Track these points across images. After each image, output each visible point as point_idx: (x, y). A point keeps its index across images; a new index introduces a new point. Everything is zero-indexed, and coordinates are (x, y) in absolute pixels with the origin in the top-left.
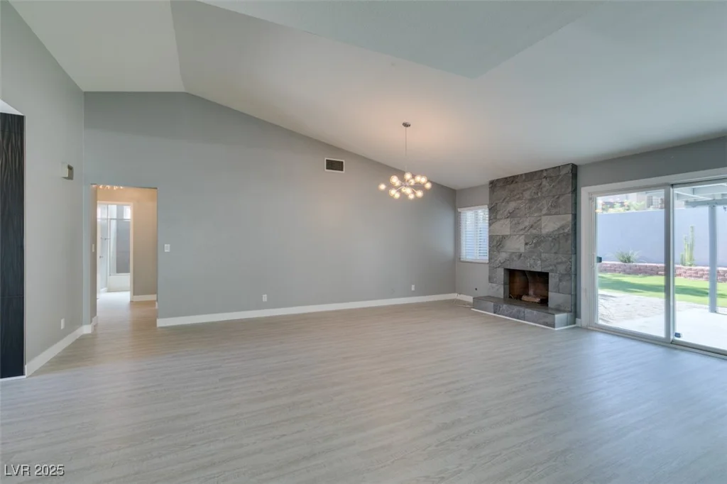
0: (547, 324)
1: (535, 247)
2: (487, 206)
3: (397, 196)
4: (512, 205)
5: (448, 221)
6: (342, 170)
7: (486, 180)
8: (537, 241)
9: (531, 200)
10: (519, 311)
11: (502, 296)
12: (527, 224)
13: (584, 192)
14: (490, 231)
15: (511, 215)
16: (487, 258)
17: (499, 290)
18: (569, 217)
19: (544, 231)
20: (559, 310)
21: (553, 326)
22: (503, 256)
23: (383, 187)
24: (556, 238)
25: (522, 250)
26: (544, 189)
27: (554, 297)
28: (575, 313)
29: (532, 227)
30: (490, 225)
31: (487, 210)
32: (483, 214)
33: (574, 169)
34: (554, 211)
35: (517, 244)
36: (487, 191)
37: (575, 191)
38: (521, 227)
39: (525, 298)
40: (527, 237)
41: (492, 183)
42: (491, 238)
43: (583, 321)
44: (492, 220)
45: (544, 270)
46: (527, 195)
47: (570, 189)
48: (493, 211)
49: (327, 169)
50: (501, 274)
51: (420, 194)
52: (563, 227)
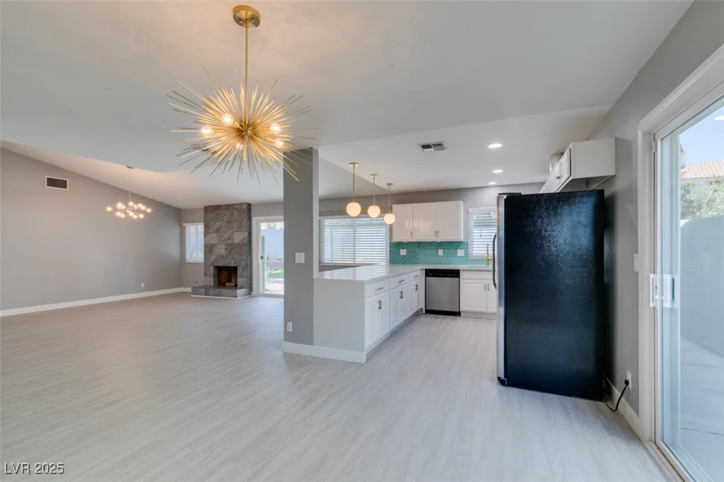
0: (233, 297)
1: (230, 251)
2: (203, 223)
3: (123, 216)
4: (218, 224)
5: (175, 232)
6: (66, 188)
7: (202, 206)
8: (231, 248)
9: (229, 222)
10: (219, 292)
11: (212, 284)
12: (226, 237)
13: (254, 219)
14: (205, 241)
15: (218, 231)
16: (203, 260)
17: (211, 281)
18: (247, 233)
19: (235, 242)
20: (242, 288)
21: (236, 297)
22: (213, 258)
23: (109, 209)
24: (240, 246)
25: (224, 254)
26: (235, 216)
27: (240, 281)
28: (251, 289)
29: (229, 239)
30: (205, 236)
31: (203, 226)
32: (201, 228)
33: (249, 206)
34: (240, 230)
35: (221, 250)
36: (202, 212)
37: (250, 219)
38: (223, 238)
39: (227, 284)
40: (226, 245)
41: (205, 207)
42: (206, 246)
43: (254, 293)
44: (206, 233)
45: (235, 265)
46: (226, 218)
47: (247, 218)
48: (206, 227)
49: (48, 185)
50: (212, 270)
51: (141, 216)
52: (243, 240)
